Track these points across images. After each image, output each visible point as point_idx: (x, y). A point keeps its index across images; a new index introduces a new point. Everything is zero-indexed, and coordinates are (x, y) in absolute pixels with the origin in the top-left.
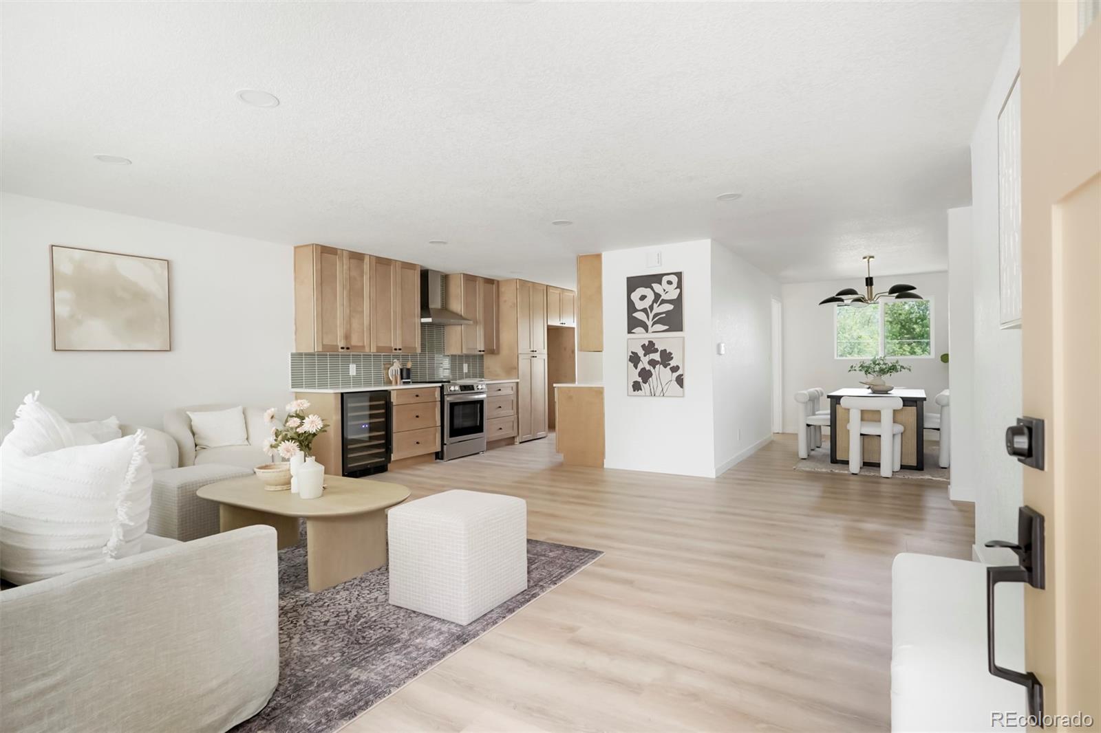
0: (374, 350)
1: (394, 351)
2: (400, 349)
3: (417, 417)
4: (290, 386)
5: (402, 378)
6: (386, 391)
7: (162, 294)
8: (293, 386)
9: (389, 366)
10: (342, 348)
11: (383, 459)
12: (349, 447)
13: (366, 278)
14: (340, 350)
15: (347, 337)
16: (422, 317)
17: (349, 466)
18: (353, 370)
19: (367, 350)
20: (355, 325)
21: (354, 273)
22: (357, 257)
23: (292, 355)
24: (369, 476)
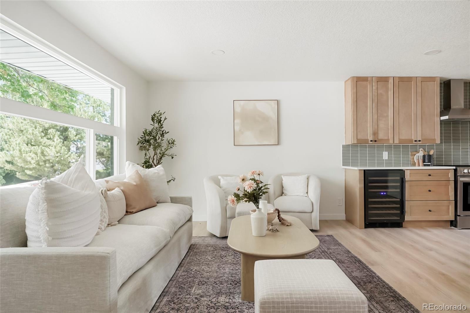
0: (397, 141)
1: (414, 142)
2: (419, 141)
3: (430, 191)
4: (342, 165)
5: (424, 162)
6: (402, 170)
7: (275, 117)
8: (344, 165)
9: (415, 153)
10: (371, 141)
11: (399, 218)
12: (370, 206)
13: (391, 93)
14: (370, 142)
15: (375, 134)
16: (441, 116)
17: (369, 218)
18: (385, 155)
19: (391, 141)
20: (382, 125)
21: (380, 91)
22: (383, 80)
23: (343, 146)
24: (386, 228)
